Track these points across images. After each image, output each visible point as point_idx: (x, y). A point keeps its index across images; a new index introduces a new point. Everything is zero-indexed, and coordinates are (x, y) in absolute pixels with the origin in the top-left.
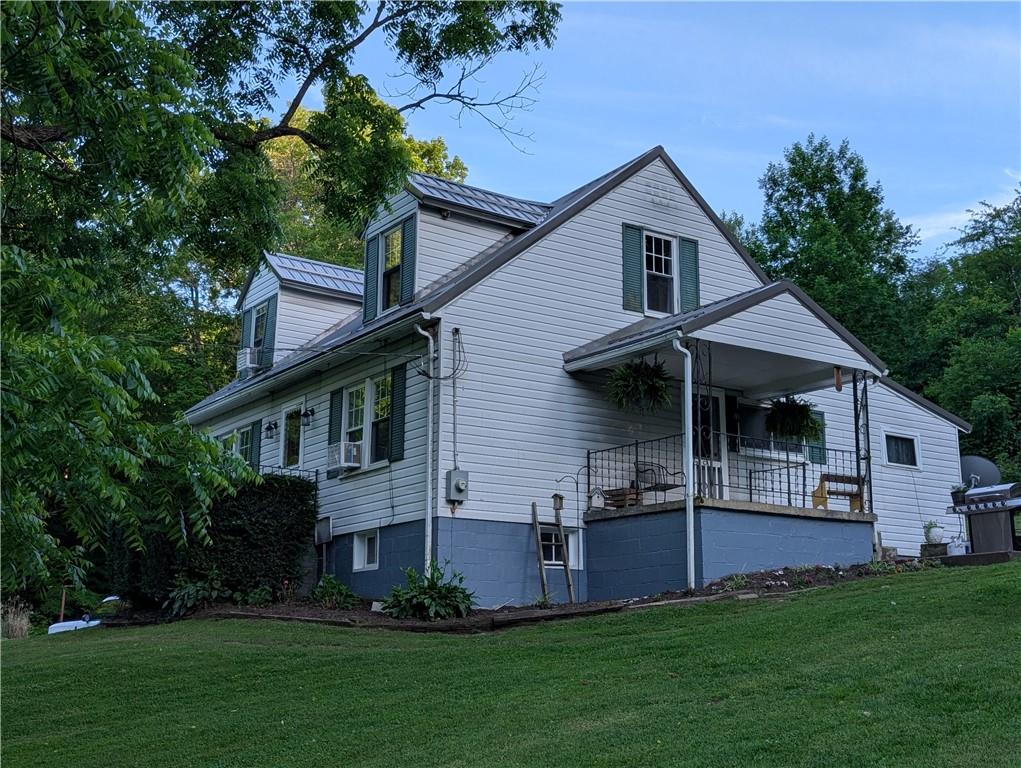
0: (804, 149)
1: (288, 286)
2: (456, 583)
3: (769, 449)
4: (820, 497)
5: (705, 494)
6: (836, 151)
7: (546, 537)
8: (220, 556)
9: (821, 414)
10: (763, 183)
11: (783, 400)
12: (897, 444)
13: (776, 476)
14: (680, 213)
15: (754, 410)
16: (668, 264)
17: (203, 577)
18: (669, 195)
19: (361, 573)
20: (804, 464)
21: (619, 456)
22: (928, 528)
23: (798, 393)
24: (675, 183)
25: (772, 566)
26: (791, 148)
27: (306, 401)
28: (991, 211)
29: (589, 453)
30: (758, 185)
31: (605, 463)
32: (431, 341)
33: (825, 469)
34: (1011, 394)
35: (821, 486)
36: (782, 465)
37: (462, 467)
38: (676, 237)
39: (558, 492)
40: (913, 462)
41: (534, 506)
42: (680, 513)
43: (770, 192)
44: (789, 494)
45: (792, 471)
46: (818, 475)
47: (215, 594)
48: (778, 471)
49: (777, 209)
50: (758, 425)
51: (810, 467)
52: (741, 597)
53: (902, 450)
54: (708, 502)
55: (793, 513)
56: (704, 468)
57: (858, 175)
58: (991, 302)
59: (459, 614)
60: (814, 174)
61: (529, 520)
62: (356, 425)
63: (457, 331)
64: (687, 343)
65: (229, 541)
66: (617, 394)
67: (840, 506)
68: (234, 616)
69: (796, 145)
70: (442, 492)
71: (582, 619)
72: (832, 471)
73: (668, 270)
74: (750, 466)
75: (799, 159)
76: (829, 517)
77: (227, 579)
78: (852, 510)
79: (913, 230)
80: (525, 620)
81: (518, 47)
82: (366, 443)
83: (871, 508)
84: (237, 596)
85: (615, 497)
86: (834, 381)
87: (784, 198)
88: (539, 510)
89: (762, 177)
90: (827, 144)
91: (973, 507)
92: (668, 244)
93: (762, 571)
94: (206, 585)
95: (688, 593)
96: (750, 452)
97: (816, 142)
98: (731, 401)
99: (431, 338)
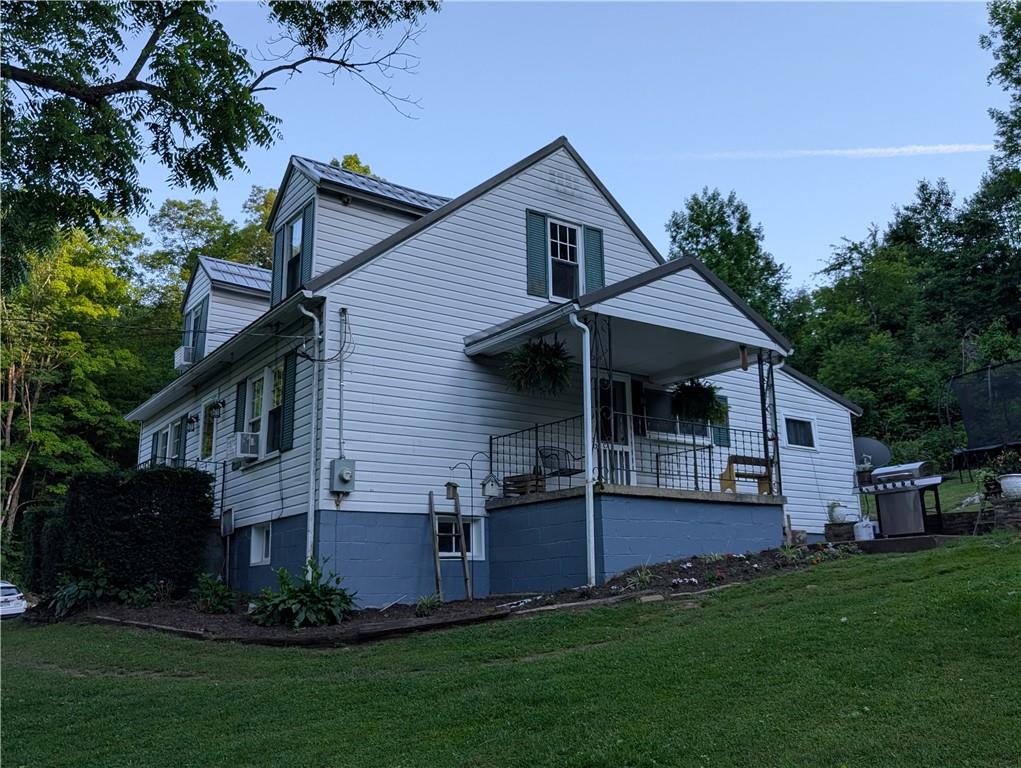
0: (700, 198)
1: (219, 287)
2: (332, 584)
3: (675, 433)
4: (728, 479)
5: (606, 480)
6: (726, 200)
7: (445, 527)
8: (106, 552)
9: (725, 399)
10: (668, 227)
11: (688, 384)
12: (795, 426)
13: (683, 460)
14: (584, 203)
15: (660, 395)
16: (573, 251)
17: (87, 576)
18: (573, 185)
19: (257, 567)
20: (710, 447)
21: (519, 441)
22: (832, 507)
23: (703, 376)
24: (579, 173)
25: (679, 555)
26: (690, 198)
27: (219, 394)
28: (850, 245)
29: (491, 439)
30: (665, 228)
31: (507, 448)
32: (317, 323)
33: (733, 452)
34: (873, 388)
35: (730, 468)
36: (688, 448)
37: (348, 455)
38: (580, 226)
39: (452, 480)
40: (811, 444)
41: (431, 494)
42: (579, 501)
43: (674, 234)
44: (696, 477)
45: (698, 453)
46: (725, 458)
47: (99, 593)
48: (684, 454)
49: (680, 247)
50: (665, 408)
51: (716, 449)
52: (645, 599)
53: (801, 432)
54: (609, 488)
55: (700, 497)
56: (605, 451)
57: (744, 219)
58: (853, 316)
59: (332, 620)
60: (709, 219)
61: (425, 509)
62: (257, 415)
63: (344, 311)
64: (585, 318)
65: (116, 536)
66: (515, 376)
67: (748, 488)
68: (99, 621)
69: (694, 196)
70: (324, 483)
71: (461, 629)
72: (740, 453)
73: (573, 257)
74: (655, 449)
75: (696, 207)
76: (738, 500)
77: (113, 576)
78: (761, 492)
79: (785, 267)
80: (396, 631)
81: (407, 17)
82: (263, 433)
83: (780, 490)
84: (123, 595)
85: (516, 484)
86: (740, 362)
87: (686, 239)
88: (436, 499)
89: (668, 223)
90: (719, 194)
91: (881, 487)
92: (573, 232)
93: (669, 561)
94: (90, 584)
95: (585, 595)
96: (654, 435)
97: (710, 193)
98: (637, 386)
99: (316, 319)
